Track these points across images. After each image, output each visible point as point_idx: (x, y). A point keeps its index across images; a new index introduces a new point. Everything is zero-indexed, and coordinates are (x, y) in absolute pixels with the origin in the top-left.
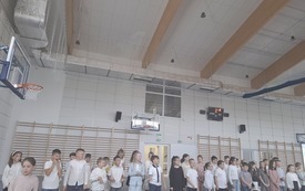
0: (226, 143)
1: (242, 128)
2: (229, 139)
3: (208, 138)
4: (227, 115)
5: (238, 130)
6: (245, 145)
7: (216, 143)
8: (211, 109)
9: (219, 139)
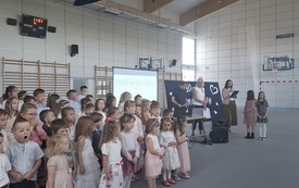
0: (50, 70)
1: (74, 50)
2: (55, 65)
3: (21, 63)
4: (53, 30)
5: (68, 52)
6: (76, 73)
7: (34, 69)
8: (27, 19)
9: (38, 64)
